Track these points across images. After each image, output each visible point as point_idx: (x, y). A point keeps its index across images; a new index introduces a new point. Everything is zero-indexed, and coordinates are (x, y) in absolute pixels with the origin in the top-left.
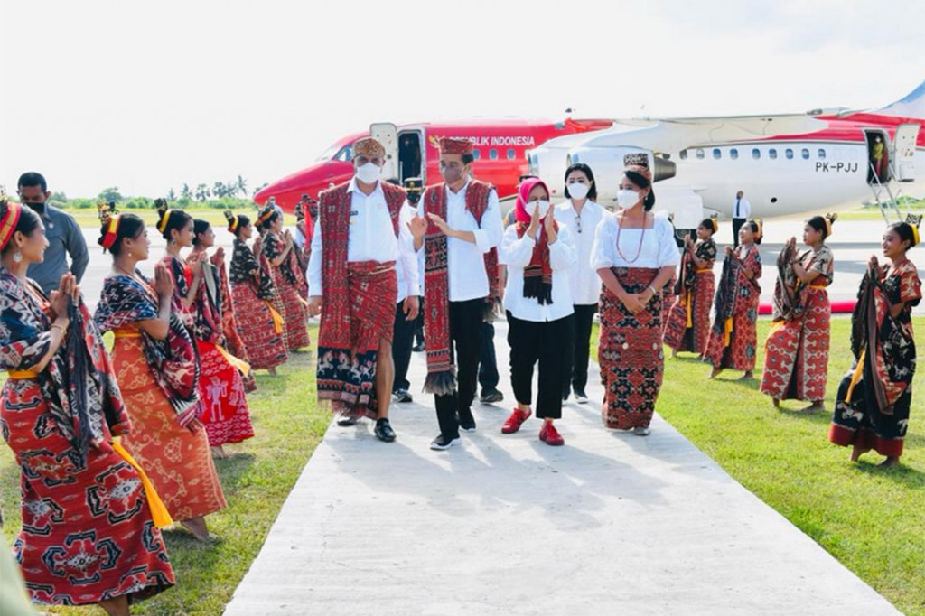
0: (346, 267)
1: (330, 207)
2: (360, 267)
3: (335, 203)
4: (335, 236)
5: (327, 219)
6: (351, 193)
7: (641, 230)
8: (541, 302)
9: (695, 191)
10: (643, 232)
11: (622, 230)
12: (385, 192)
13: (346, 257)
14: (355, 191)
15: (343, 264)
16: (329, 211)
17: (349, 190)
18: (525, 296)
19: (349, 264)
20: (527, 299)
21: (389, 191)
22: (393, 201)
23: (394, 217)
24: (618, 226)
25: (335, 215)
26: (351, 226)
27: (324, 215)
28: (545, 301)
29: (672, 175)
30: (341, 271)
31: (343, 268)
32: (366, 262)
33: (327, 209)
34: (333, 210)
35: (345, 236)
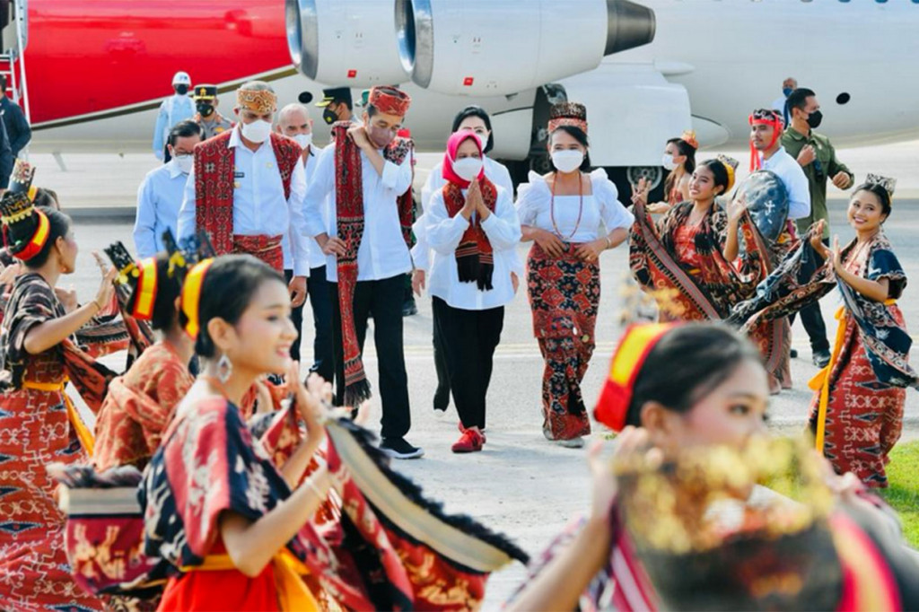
0: (231, 239)
1: (208, 166)
2: (250, 242)
3: (214, 159)
4: (215, 202)
5: (204, 180)
6: (233, 149)
7: (577, 198)
8: (481, 287)
9: (667, 75)
10: (581, 199)
11: (556, 197)
12: (274, 147)
13: (230, 227)
14: (239, 147)
15: (228, 236)
16: (207, 171)
17: (230, 146)
18: (461, 280)
19: (236, 237)
20: (464, 284)
21: (279, 146)
22: (285, 158)
23: (285, 178)
24: (550, 194)
25: (214, 175)
26: (235, 190)
27: (200, 176)
28: (485, 286)
29: (644, 38)
30: (224, 245)
31: (227, 241)
32: (257, 237)
33: (204, 168)
34: (212, 170)
35: (229, 202)
